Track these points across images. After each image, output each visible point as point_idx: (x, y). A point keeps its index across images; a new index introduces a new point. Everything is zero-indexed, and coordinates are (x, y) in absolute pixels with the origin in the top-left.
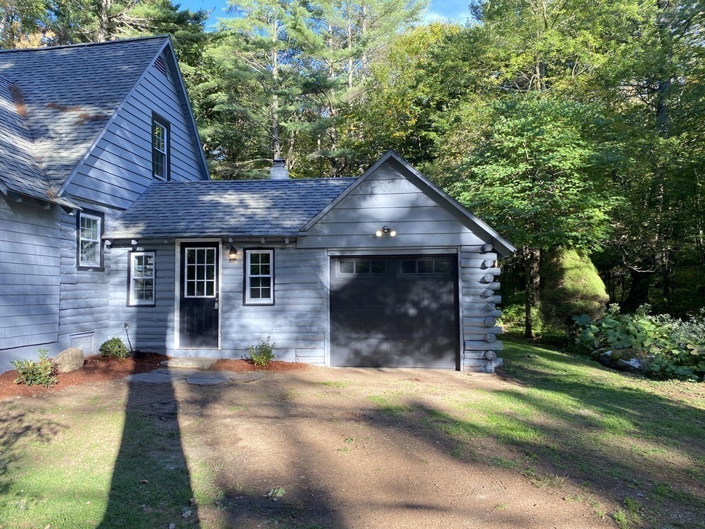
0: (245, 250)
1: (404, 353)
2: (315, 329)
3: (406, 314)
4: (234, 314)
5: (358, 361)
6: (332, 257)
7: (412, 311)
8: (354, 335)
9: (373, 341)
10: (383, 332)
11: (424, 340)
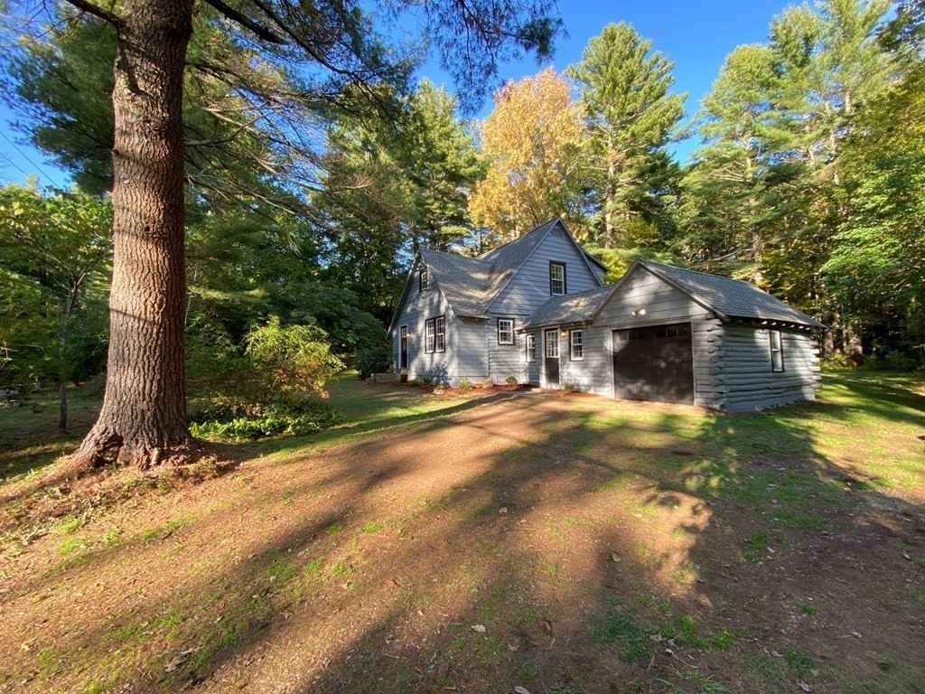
0: (570, 331)
1: (658, 393)
2: (603, 375)
3: (659, 367)
4: (565, 366)
5: (631, 397)
6: (613, 331)
7: (663, 365)
8: (628, 380)
9: (639, 384)
10: (646, 379)
11: (672, 384)
